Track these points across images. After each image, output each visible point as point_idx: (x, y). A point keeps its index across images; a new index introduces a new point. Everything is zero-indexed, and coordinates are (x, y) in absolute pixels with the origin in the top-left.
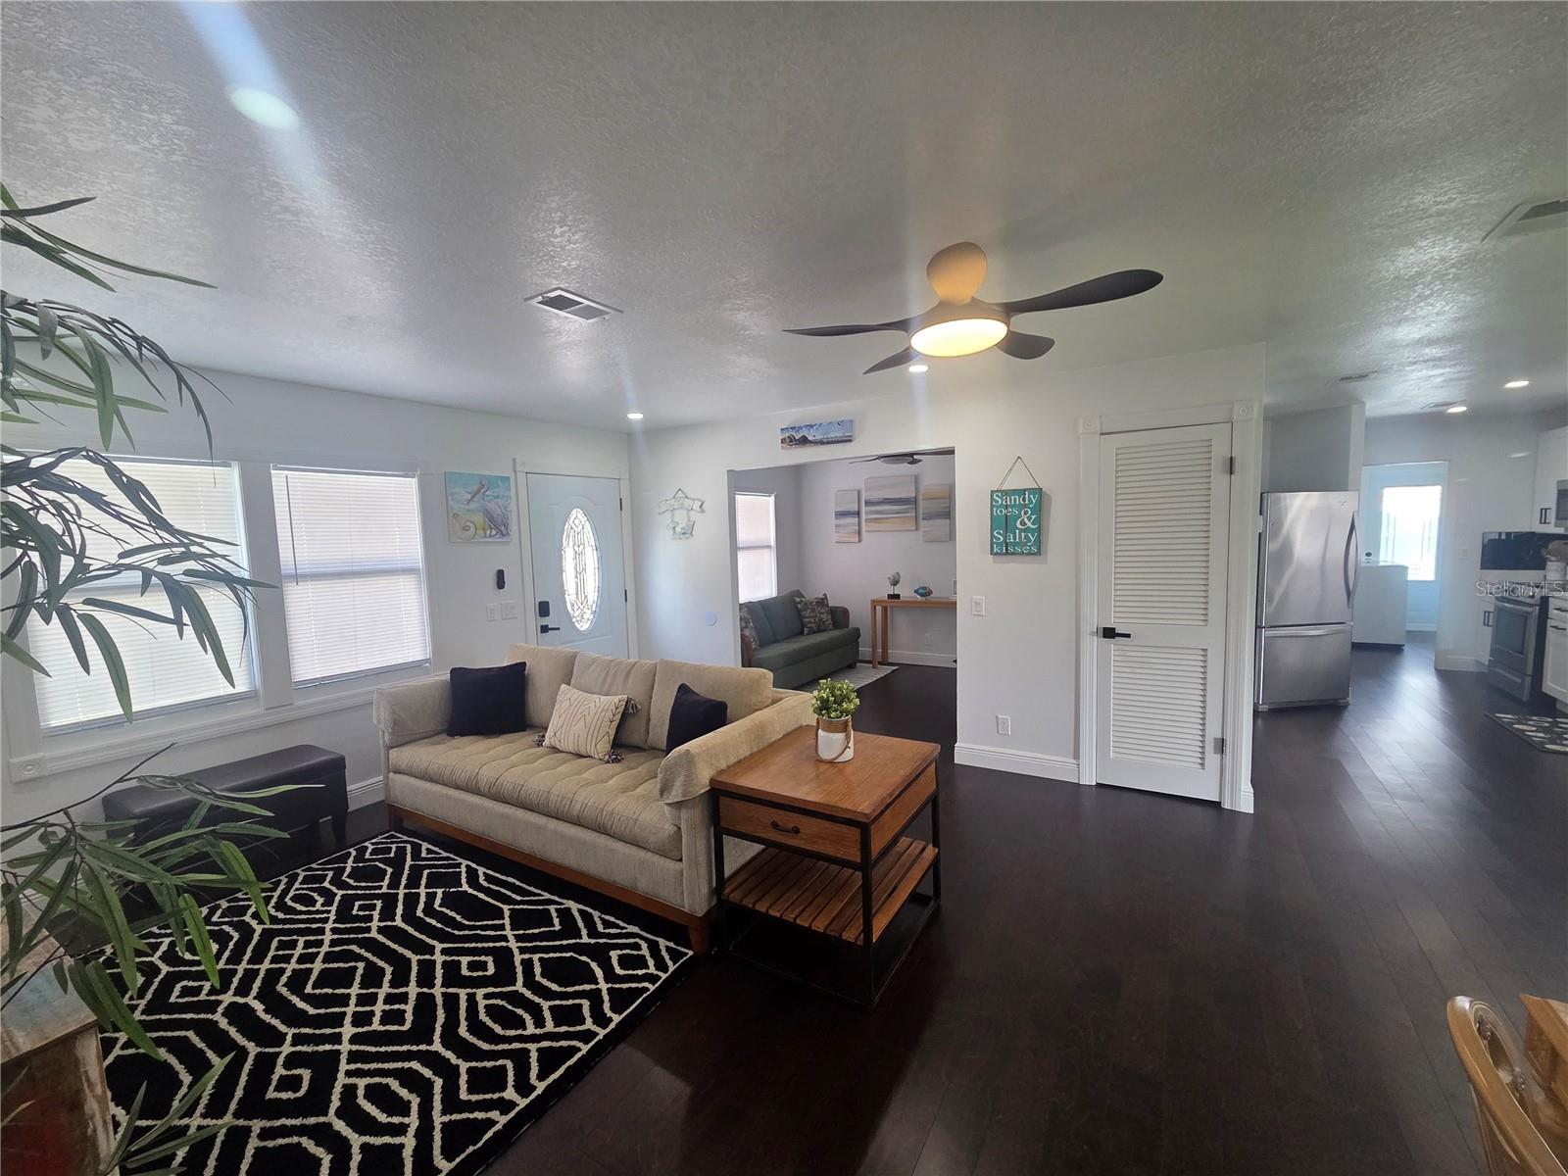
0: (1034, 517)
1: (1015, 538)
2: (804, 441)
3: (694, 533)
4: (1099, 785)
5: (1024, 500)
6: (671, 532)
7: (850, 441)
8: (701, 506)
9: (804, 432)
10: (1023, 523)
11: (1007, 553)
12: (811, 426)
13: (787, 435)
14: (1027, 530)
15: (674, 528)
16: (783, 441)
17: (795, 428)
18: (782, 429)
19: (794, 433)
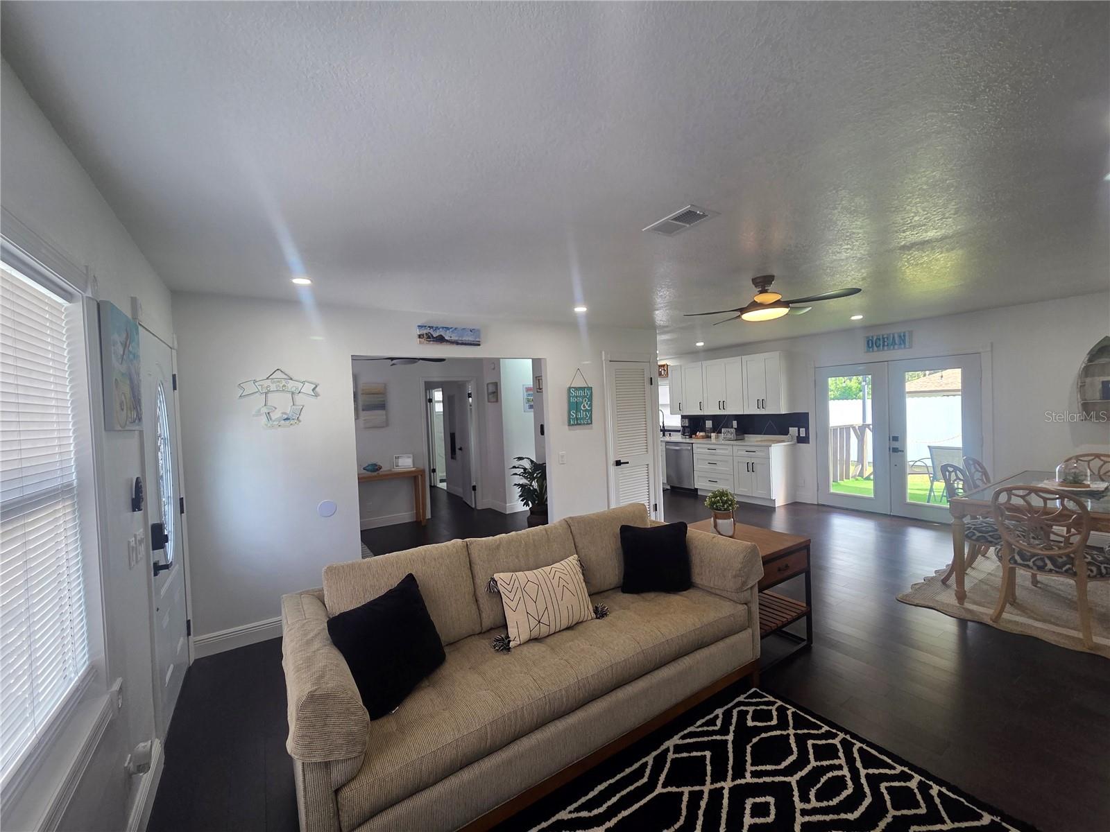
0: (589, 403)
1: (580, 415)
2: (441, 339)
5: (584, 393)
6: (264, 419)
7: (479, 345)
8: (314, 390)
9: (442, 333)
10: (584, 407)
11: (577, 424)
12: (448, 329)
13: (425, 332)
14: (586, 410)
15: (268, 413)
16: (420, 336)
17: (432, 327)
18: (419, 326)
19: (431, 331)
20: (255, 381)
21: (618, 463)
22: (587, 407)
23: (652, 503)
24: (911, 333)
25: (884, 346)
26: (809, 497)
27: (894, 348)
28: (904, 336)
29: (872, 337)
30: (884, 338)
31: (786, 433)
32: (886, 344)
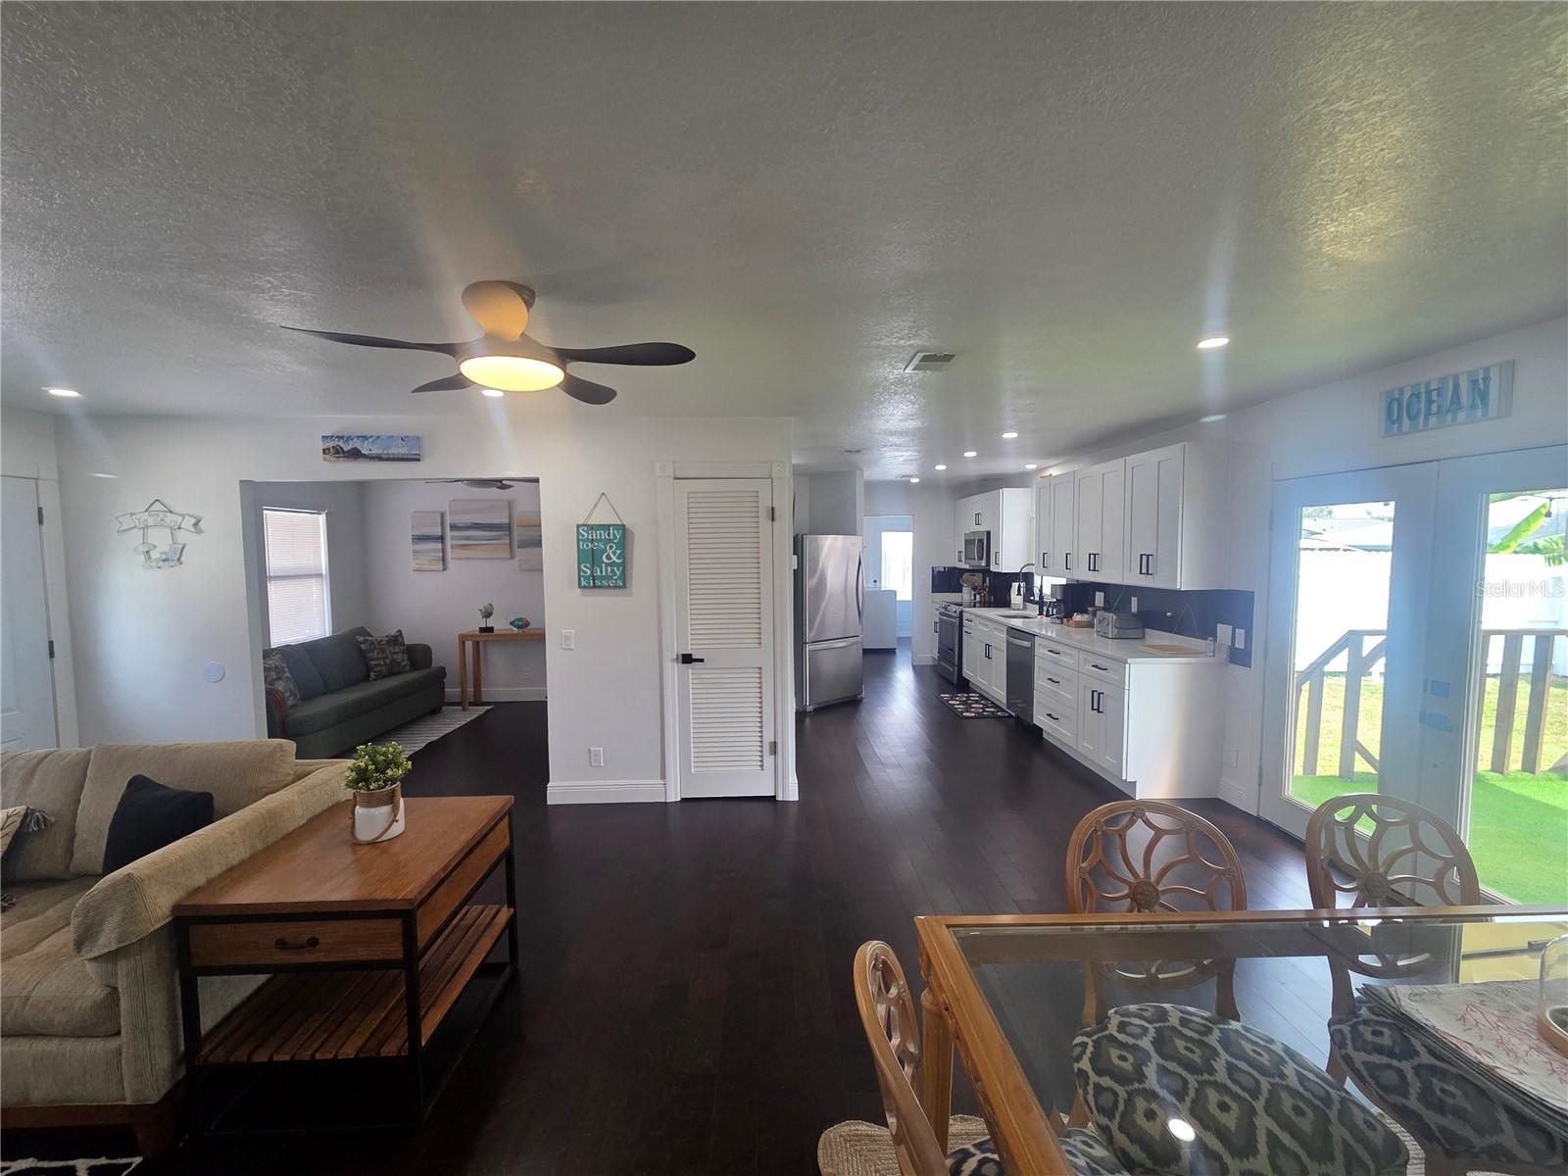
0: (618, 552)
1: (601, 572)
2: (355, 454)
3: (182, 559)
4: (684, 800)
5: (609, 535)
6: (142, 557)
7: (419, 460)
8: (196, 524)
9: (357, 444)
10: (608, 557)
11: (595, 586)
12: (365, 438)
13: (331, 444)
14: (612, 564)
15: (148, 552)
16: (326, 451)
17: (342, 437)
18: (323, 437)
19: (341, 444)
20: (132, 514)
21: (687, 659)
22: (614, 558)
23: (769, 738)
24: (1510, 369)
25: (1429, 413)
26: (1242, 795)
27: (1454, 419)
28: (1486, 379)
29: (1401, 391)
30: (1429, 392)
32: (1434, 408)
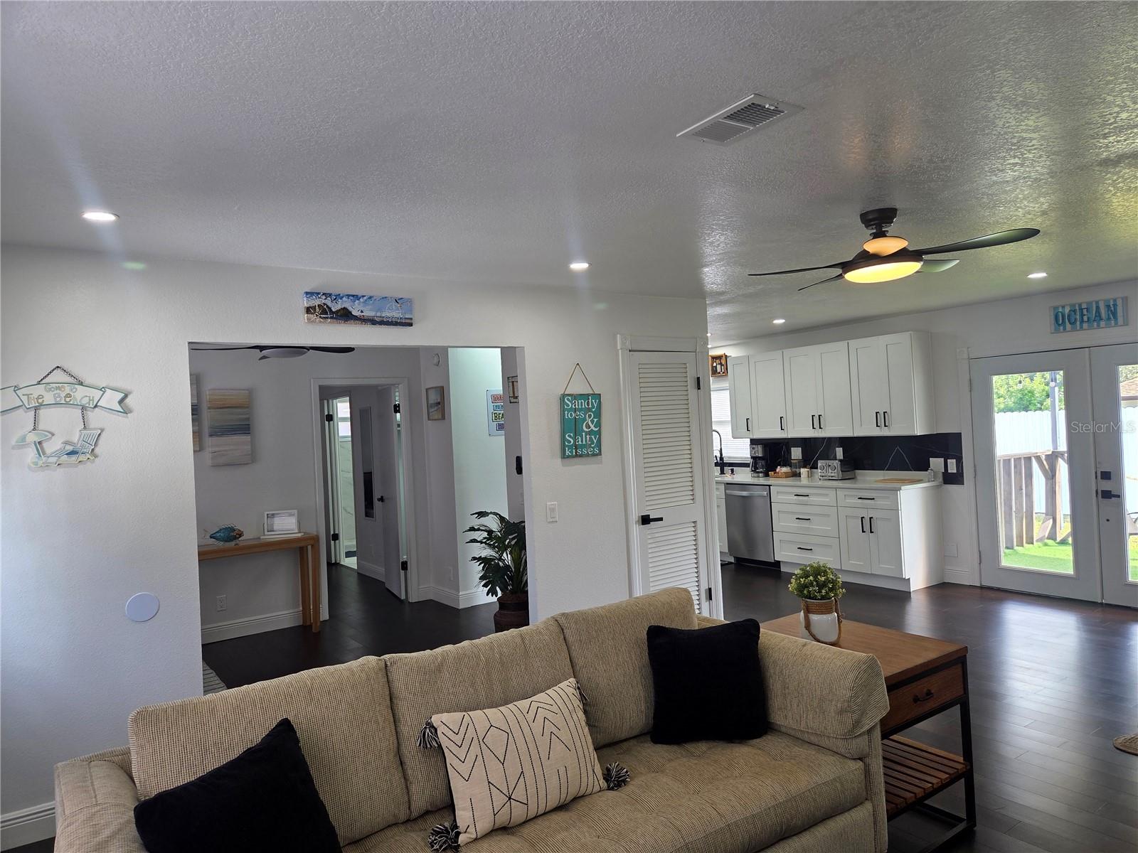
0: (595, 420)
1: (582, 441)
2: (345, 316)
5: (588, 405)
6: (31, 453)
7: (411, 325)
8: (121, 402)
9: (346, 303)
10: (588, 426)
11: (577, 456)
12: (356, 297)
13: (316, 302)
14: (590, 433)
15: (40, 443)
16: (308, 310)
17: (330, 295)
18: (307, 293)
19: (328, 302)
20: (16, 388)
21: (646, 520)
22: (592, 427)
23: (704, 587)
24: (1125, 299)
25: (1082, 321)
26: (966, 574)
27: (1098, 325)
28: (1115, 305)
29: (1063, 308)
30: (1081, 310)
31: (924, 467)
32: (1085, 318)
